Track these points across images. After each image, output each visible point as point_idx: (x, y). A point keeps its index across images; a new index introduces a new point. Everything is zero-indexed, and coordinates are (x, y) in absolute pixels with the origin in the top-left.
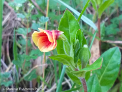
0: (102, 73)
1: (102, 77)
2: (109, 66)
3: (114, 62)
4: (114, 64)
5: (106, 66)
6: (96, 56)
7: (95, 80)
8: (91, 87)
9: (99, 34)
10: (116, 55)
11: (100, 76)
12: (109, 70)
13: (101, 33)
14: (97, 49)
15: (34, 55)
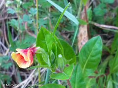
0: (87, 58)
1: (87, 61)
2: (93, 52)
3: (97, 49)
4: (96, 51)
5: (90, 52)
6: (85, 38)
7: (78, 69)
8: (76, 75)
9: (87, 19)
10: (98, 43)
11: (86, 61)
12: (92, 56)
13: (88, 17)
14: (85, 32)
15: (27, 43)
